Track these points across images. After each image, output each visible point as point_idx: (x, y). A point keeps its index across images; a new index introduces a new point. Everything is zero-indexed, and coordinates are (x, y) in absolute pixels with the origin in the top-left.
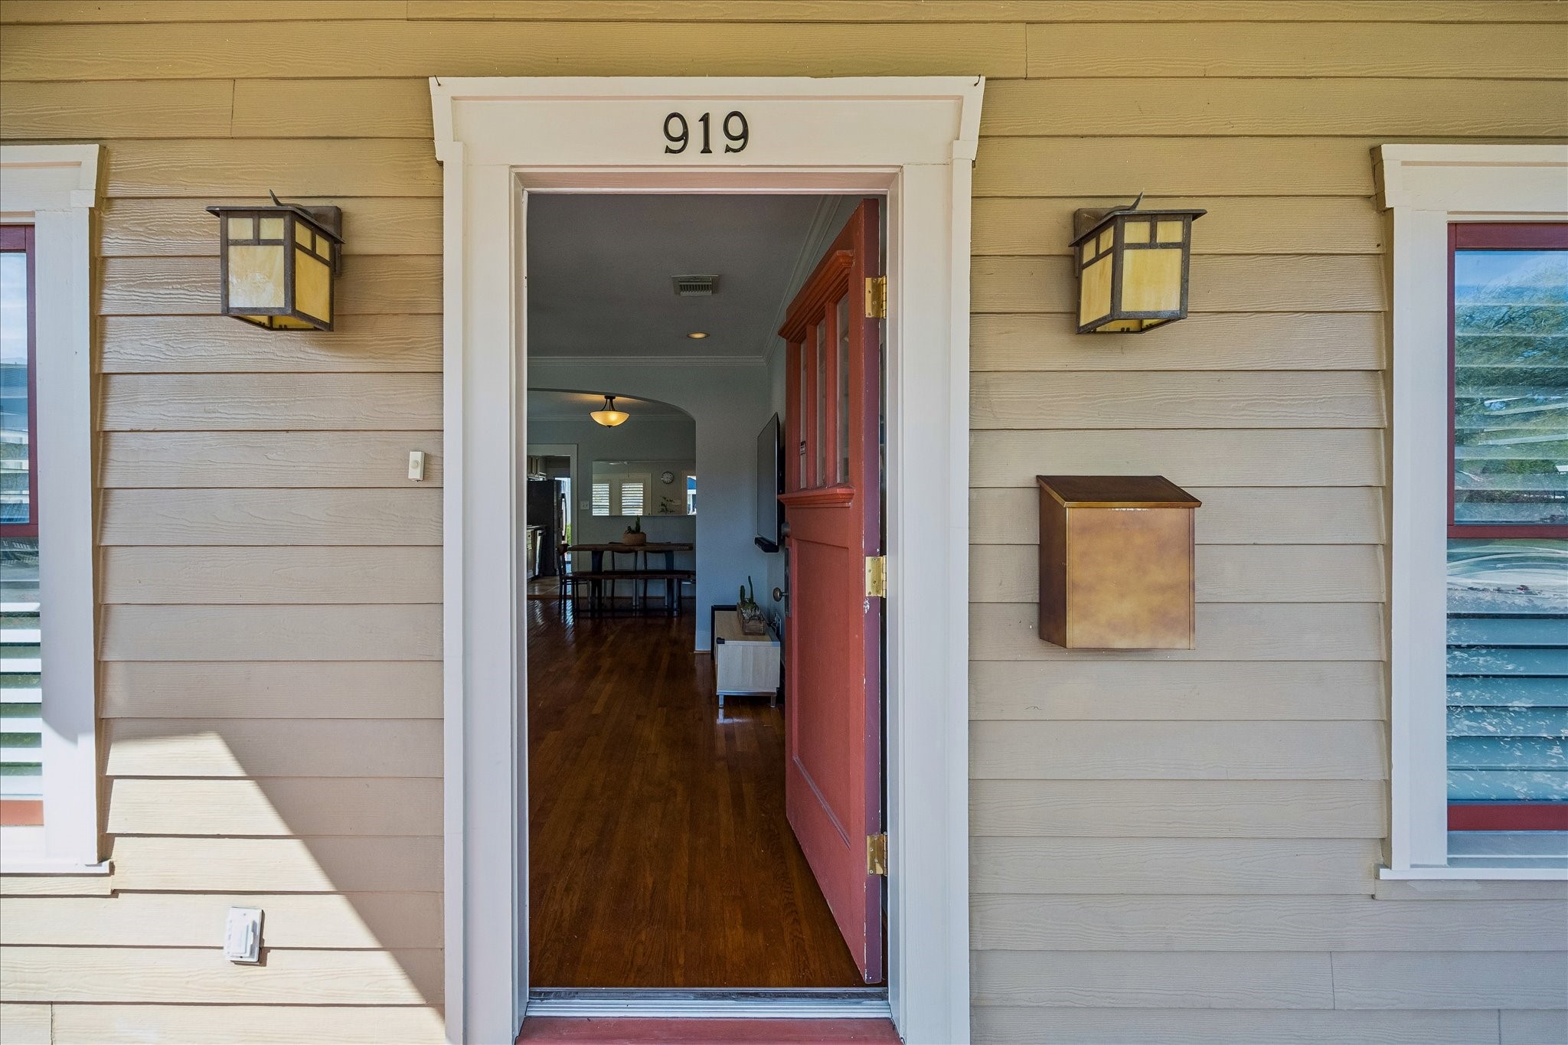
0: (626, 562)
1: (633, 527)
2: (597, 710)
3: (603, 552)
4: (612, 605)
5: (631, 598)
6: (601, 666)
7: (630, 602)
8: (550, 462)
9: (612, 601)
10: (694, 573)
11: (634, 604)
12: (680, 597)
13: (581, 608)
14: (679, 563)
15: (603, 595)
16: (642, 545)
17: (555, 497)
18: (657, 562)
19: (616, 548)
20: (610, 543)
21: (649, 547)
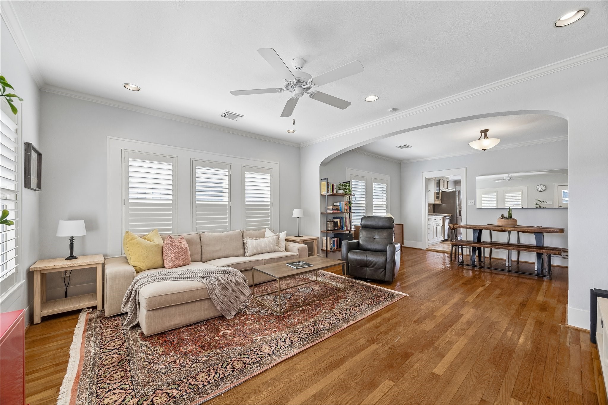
0: (502, 237)
1: (506, 215)
2: (440, 369)
3: (482, 230)
4: (490, 263)
5: (505, 260)
6: (462, 315)
7: (504, 263)
8: (457, 183)
9: (490, 260)
10: (566, 251)
11: (507, 265)
12: (550, 266)
13: (465, 263)
14: (549, 241)
15: (482, 255)
16: (514, 227)
17: (457, 200)
18: (530, 240)
19: (492, 228)
20: (488, 225)
21: (519, 229)
